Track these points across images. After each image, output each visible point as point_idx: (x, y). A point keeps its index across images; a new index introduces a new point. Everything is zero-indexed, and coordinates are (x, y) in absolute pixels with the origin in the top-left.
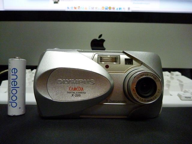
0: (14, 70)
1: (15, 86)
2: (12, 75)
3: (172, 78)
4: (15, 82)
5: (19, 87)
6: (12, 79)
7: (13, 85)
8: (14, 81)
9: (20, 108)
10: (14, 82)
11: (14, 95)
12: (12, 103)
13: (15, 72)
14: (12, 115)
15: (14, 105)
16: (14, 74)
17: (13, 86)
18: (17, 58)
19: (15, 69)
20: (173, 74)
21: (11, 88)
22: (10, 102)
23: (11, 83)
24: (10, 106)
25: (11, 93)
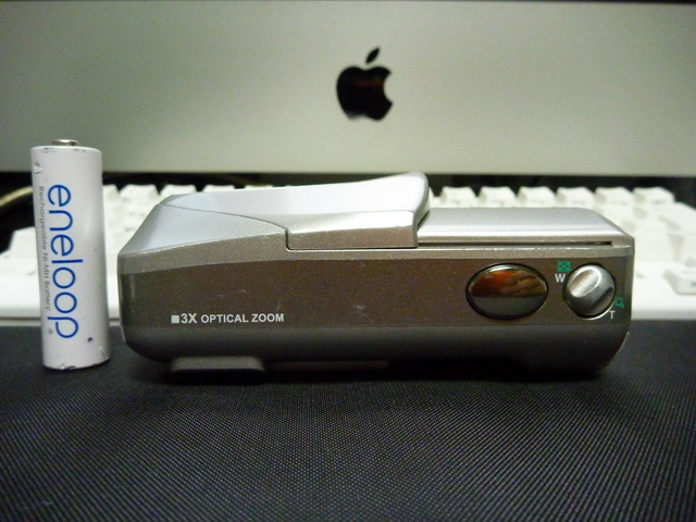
0: (55, 192)
1: (64, 254)
2: (51, 212)
3: (641, 214)
4: (66, 240)
5: (80, 261)
6: (52, 229)
7: (56, 253)
8: (62, 237)
9: (90, 339)
10: (59, 240)
11: (65, 291)
12: (59, 321)
13: (64, 200)
14: (62, 368)
15: (67, 327)
16: (57, 207)
17: (60, 257)
18: (64, 144)
19: (59, 187)
20: (641, 199)
21: (49, 263)
22: (50, 318)
23: (49, 246)
24: (51, 332)
25: (52, 284)
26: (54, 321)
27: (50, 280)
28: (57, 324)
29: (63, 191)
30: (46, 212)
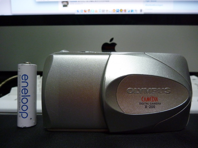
0: (24, 76)
1: (25, 94)
2: (22, 82)
4: (26, 90)
5: (30, 96)
6: (22, 87)
7: (23, 94)
8: (25, 89)
9: (31, 119)
10: (24, 90)
11: (25, 104)
12: (22, 113)
13: (26, 79)
14: (23, 127)
15: (25, 115)
16: (24, 81)
17: (24, 95)
18: (27, 63)
19: (25, 75)
21: (21, 96)
22: (20, 112)
23: (21, 92)
24: (20, 116)
25: (21, 102)
26: (21, 113)
27: (21, 101)
28: (22, 114)
29: (26, 76)
30: (21, 82)
